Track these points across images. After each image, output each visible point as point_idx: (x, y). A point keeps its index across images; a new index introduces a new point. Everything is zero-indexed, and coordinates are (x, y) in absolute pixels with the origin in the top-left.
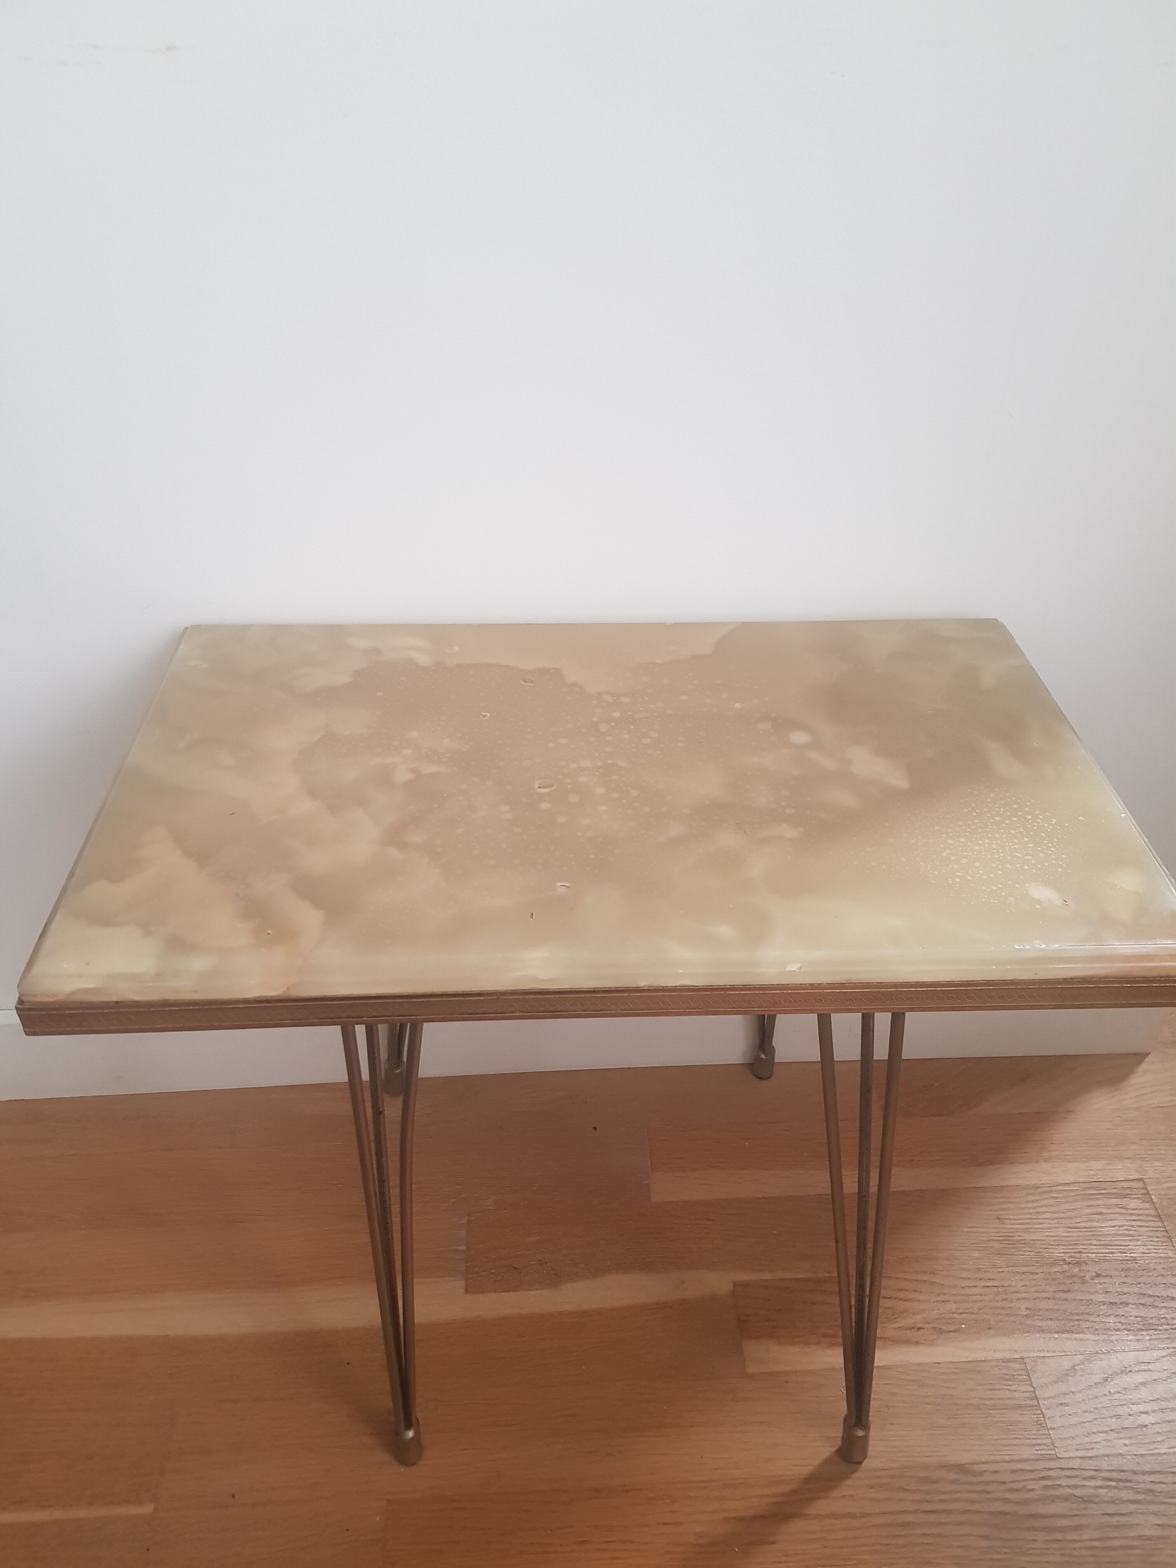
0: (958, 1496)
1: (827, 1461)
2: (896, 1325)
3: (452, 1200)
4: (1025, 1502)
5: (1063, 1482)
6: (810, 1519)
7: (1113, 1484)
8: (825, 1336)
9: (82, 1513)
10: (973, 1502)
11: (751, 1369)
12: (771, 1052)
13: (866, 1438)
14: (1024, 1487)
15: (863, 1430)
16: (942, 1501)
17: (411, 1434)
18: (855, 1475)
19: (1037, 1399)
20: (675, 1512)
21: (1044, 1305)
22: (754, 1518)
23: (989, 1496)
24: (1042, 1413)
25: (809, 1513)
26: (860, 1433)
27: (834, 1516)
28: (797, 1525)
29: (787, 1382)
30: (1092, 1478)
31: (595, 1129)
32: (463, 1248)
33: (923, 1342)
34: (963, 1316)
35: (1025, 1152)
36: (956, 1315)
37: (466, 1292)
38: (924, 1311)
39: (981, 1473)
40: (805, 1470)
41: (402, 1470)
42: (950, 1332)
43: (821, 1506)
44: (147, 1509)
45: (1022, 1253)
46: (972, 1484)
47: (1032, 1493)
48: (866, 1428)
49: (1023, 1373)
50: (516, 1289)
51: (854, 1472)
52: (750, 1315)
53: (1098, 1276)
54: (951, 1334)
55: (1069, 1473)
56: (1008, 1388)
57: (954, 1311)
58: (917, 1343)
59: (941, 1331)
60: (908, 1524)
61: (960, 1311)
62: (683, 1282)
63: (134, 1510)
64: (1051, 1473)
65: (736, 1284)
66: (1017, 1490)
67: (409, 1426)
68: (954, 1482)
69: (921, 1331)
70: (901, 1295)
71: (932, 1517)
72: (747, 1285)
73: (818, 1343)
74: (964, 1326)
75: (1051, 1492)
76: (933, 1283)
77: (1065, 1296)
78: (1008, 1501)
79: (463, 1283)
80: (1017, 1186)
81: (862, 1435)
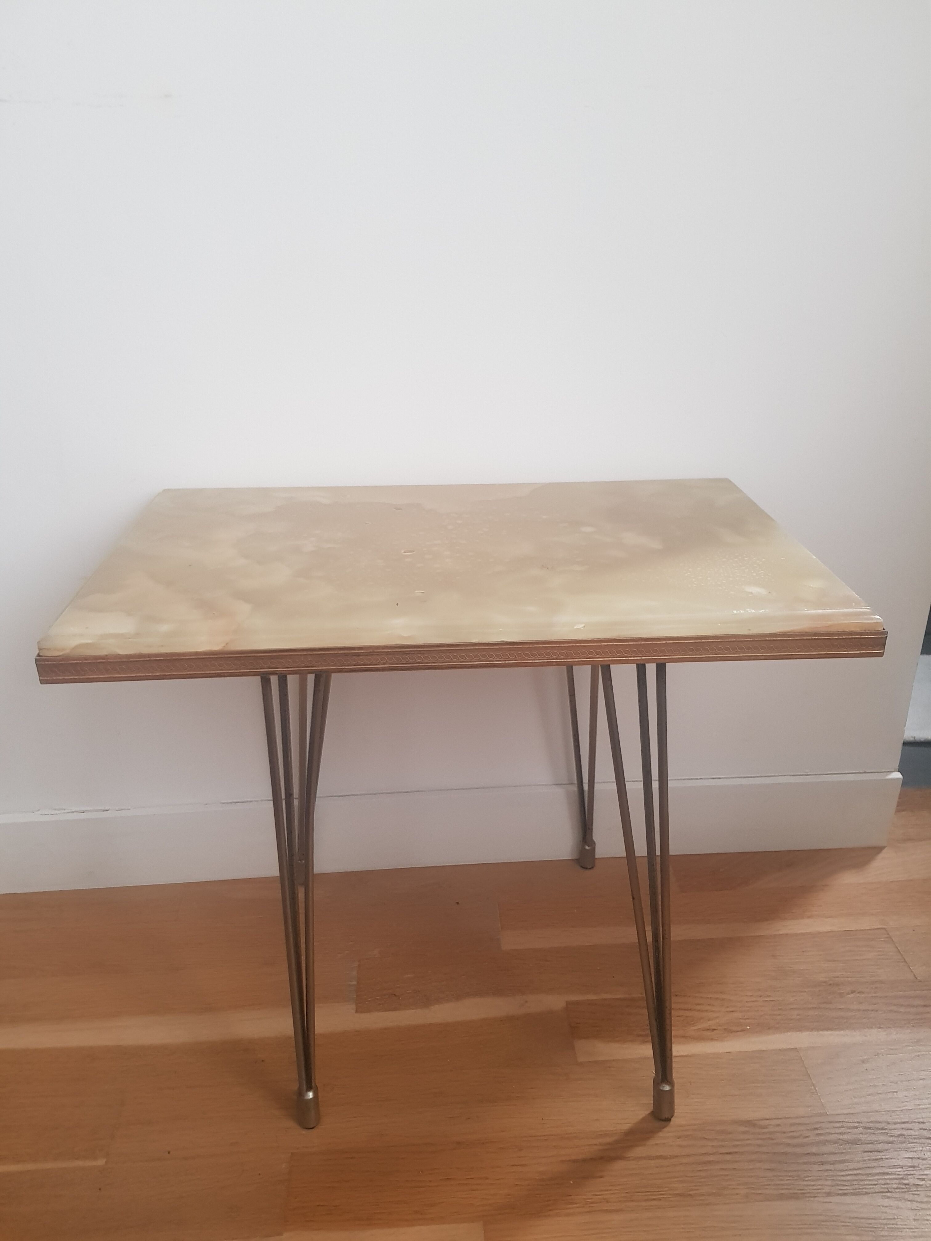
0: (748, 1142)
1: (643, 1120)
2: (696, 1028)
3: (347, 952)
4: (802, 1145)
5: (832, 1131)
6: (629, 1160)
7: (872, 1131)
8: (639, 1036)
9: (49, 1165)
10: (759, 1146)
11: (581, 1059)
12: (592, 844)
13: (671, 1092)
14: (801, 1135)
15: (669, 1085)
16: (735, 1146)
17: (310, 1095)
18: (666, 1129)
19: (808, 1075)
20: (523, 1157)
21: (811, 1013)
22: (584, 1160)
23: (773, 1142)
24: (813, 1085)
25: (629, 1156)
26: (667, 1088)
27: (650, 1158)
28: (619, 1165)
29: (610, 1067)
30: (856, 1127)
31: (458, 903)
32: (355, 983)
33: (717, 1038)
34: (747, 1021)
35: (792, 913)
36: (742, 1021)
37: (357, 1012)
38: (717, 1017)
39: (765, 1127)
40: (626, 1127)
41: (304, 1132)
42: (737, 1031)
43: (638, 1151)
44: (101, 1162)
45: (792, 978)
46: (759, 1134)
47: (807, 1139)
48: (671, 1083)
49: (797, 1058)
50: (395, 1009)
51: (664, 1128)
52: (580, 1023)
53: (853, 992)
54: (738, 1033)
55: (838, 1125)
56: (785, 1068)
57: (740, 1017)
58: (712, 1039)
59: (732, 1032)
60: (709, 1162)
61: (745, 1017)
62: (526, 1002)
63: (89, 1163)
64: (822, 1125)
65: (568, 1003)
66: (795, 1137)
67: (309, 1088)
68: (745, 1133)
69: (715, 1031)
70: (698, 1007)
71: (728, 1157)
72: (577, 1003)
73: (633, 1041)
74: (748, 1027)
75: (822, 1138)
76: (723, 1000)
77: (828, 1006)
78: (788, 1145)
79: (354, 1006)
80: (787, 934)
81: (668, 1090)
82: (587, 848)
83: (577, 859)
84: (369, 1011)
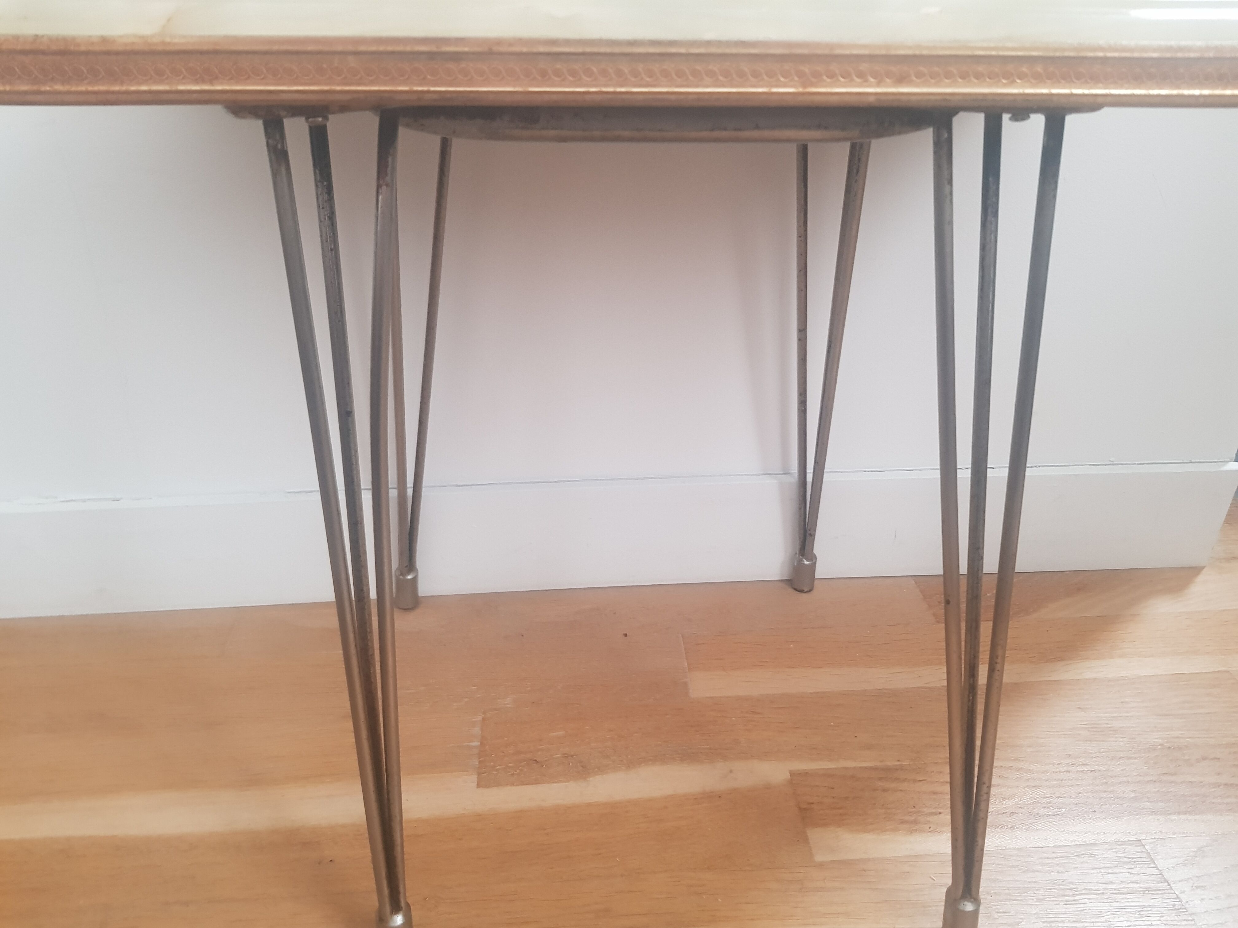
3: (466, 700)
8: (903, 822)
11: (820, 858)
12: (813, 558)
13: (975, 913)
15: (972, 902)
17: (399, 919)
19: (1166, 881)
24: (1178, 898)
26: (969, 907)
29: (864, 870)
31: (626, 635)
32: (477, 743)
35: (1096, 650)
36: (1051, 800)
37: (478, 786)
42: (1048, 816)
45: (1113, 739)
48: (976, 901)
49: (1145, 855)
50: (536, 782)
52: (812, 803)
54: (1050, 818)
56: (1130, 871)
57: (1049, 795)
59: (1038, 816)
61: (1056, 795)
62: (731, 771)
65: (792, 774)
67: (396, 908)
72: (806, 774)
73: (895, 830)
74: (1063, 810)
76: (1019, 770)
77: (1173, 778)
79: (474, 778)
80: (1095, 679)
81: (971, 911)
82: (806, 562)
83: (789, 580)
84: (498, 784)
